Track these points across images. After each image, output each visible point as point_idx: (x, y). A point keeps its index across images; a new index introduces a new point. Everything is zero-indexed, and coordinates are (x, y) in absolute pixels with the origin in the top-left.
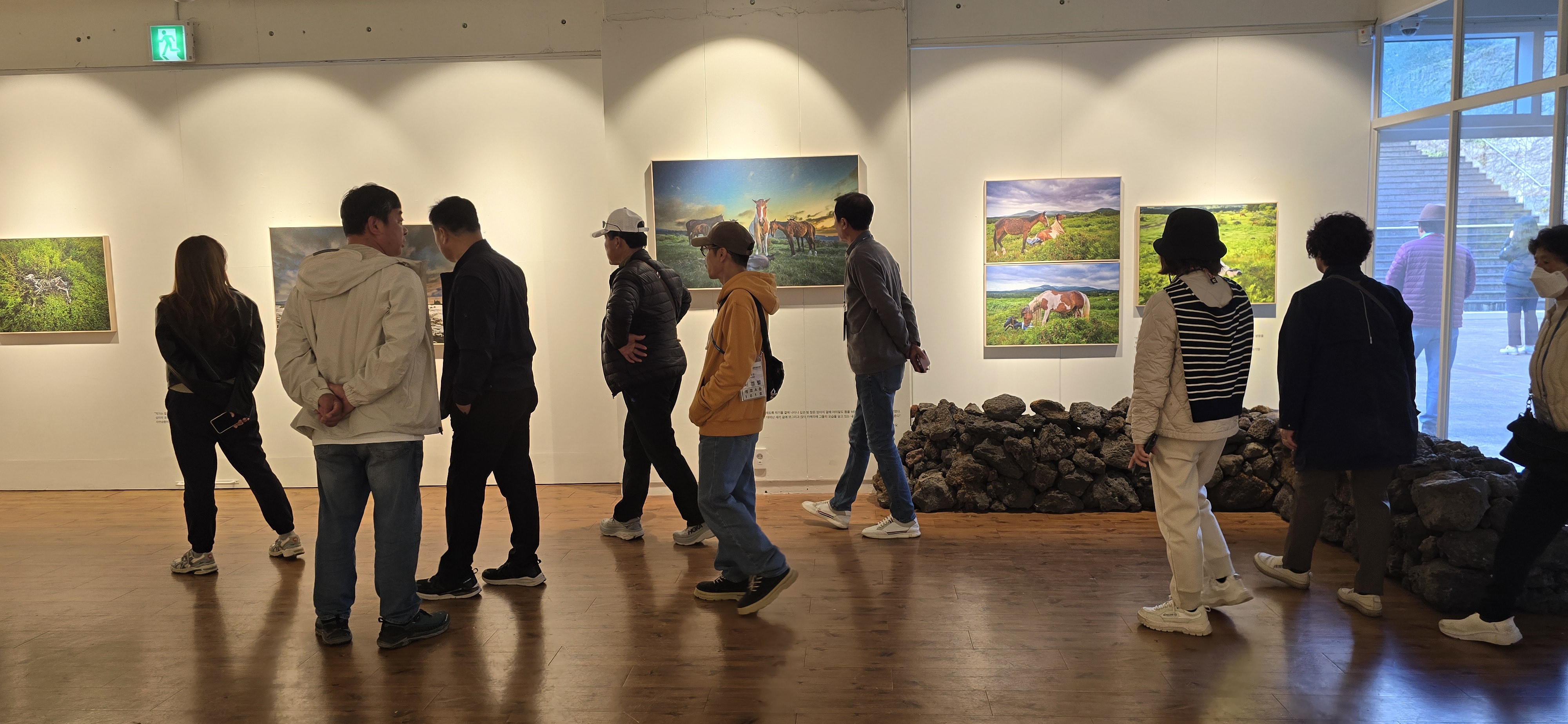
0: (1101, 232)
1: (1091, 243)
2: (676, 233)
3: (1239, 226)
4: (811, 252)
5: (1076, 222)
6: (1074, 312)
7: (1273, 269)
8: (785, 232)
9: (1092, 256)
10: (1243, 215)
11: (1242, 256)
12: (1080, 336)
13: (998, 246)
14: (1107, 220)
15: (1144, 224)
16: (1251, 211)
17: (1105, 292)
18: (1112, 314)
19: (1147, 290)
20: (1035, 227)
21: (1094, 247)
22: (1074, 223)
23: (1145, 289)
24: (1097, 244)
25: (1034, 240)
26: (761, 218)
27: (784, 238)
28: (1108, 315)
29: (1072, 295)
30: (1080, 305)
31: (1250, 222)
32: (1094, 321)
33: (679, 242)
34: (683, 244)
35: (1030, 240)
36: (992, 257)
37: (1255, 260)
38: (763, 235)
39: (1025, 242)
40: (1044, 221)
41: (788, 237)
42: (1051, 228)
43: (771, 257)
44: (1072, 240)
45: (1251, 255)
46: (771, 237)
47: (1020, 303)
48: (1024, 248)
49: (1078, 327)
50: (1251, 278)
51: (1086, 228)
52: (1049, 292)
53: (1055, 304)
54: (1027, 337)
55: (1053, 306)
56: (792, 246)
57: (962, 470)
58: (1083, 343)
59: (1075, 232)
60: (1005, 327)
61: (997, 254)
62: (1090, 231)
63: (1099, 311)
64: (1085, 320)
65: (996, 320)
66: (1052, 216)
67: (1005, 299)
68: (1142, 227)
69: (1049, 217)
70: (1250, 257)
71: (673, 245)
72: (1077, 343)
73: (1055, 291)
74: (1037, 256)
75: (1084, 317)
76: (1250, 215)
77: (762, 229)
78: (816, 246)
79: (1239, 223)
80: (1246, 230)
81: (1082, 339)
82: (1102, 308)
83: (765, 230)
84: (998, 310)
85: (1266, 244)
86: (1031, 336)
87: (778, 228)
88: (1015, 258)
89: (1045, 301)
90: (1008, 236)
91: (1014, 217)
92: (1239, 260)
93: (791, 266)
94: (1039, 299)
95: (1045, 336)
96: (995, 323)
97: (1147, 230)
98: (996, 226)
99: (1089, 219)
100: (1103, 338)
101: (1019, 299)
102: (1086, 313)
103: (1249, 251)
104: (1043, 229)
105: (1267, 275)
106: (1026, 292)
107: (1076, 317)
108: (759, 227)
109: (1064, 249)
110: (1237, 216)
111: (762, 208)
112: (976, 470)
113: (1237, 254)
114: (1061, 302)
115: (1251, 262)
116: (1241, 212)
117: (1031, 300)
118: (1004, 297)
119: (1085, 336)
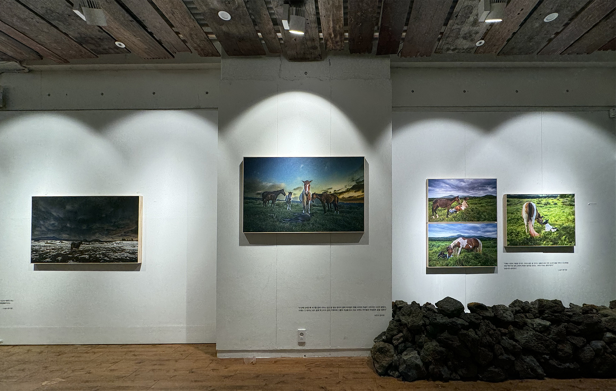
0: (487, 207)
1: (482, 213)
2: (256, 199)
3: (556, 205)
4: (335, 211)
5: (475, 202)
6: (474, 249)
7: (574, 228)
8: (321, 200)
9: (483, 219)
10: (558, 200)
11: (558, 221)
12: (477, 262)
13: (434, 213)
14: (490, 201)
15: (509, 203)
16: (562, 198)
17: (489, 239)
18: (493, 250)
19: (511, 238)
20: (453, 204)
21: (484, 215)
22: (473, 202)
23: (510, 238)
24: (485, 214)
25: (453, 210)
26: (307, 192)
27: (320, 203)
28: (491, 251)
29: (473, 240)
30: (477, 245)
31: (562, 203)
32: (484, 254)
33: (257, 205)
34: (260, 206)
35: (451, 211)
36: (431, 219)
37: (565, 223)
38: (308, 201)
39: (448, 211)
40: (458, 201)
41: (322, 203)
42: (462, 205)
43: (312, 214)
44: (472, 211)
45: (563, 220)
46: (312, 203)
47: (446, 244)
48: (448, 214)
49: (477, 257)
50: (564, 233)
51: (479, 205)
52: (461, 238)
53: (464, 245)
54: (450, 262)
55: (463, 246)
56: (325, 208)
57: (432, 352)
58: (479, 266)
59: (474, 207)
60: (438, 257)
61: (434, 218)
62: (482, 206)
63: (487, 249)
64: (479, 253)
65: (433, 253)
66: (462, 198)
67: (438, 242)
68: (508, 205)
69: (461, 199)
70: (562, 221)
71: (254, 206)
72: (476, 266)
73: (464, 238)
74: (455, 219)
75: (479, 252)
76: (562, 200)
77: (307, 198)
78: (339, 208)
79: (556, 204)
80: (560, 208)
81: (478, 264)
82: (488, 247)
83: (309, 198)
84: (434, 248)
85: (570, 215)
86: (452, 262)
87: (317, 197)
88: (443, 220)
89: (459, 243)
90: (440, 208)
91: (442, 198)
92: (557, 223)
93: (323, 220)
94: (456, 242)
95: (459, 262)
96: (433, 254)
97: (511, 207)
98: (433, 203)
99: (481, 200)
100: (489, 263)
101: (446, 242)
102: (480, 249)
103: (562, 218)
104: (458, 205)
105: (571, 231)
106: (449, 238)
107: (475, 252)
108: (305, 197)
109: (468, 216)
110: (555, 201)
111: (308, 185)
112: (441, 352)
113: (556, 220)
114: (467, 244)
115: (563, 224)
116: (557, 198)
117: (452, 243)
118: (438, 241)
119: (479, 262)
